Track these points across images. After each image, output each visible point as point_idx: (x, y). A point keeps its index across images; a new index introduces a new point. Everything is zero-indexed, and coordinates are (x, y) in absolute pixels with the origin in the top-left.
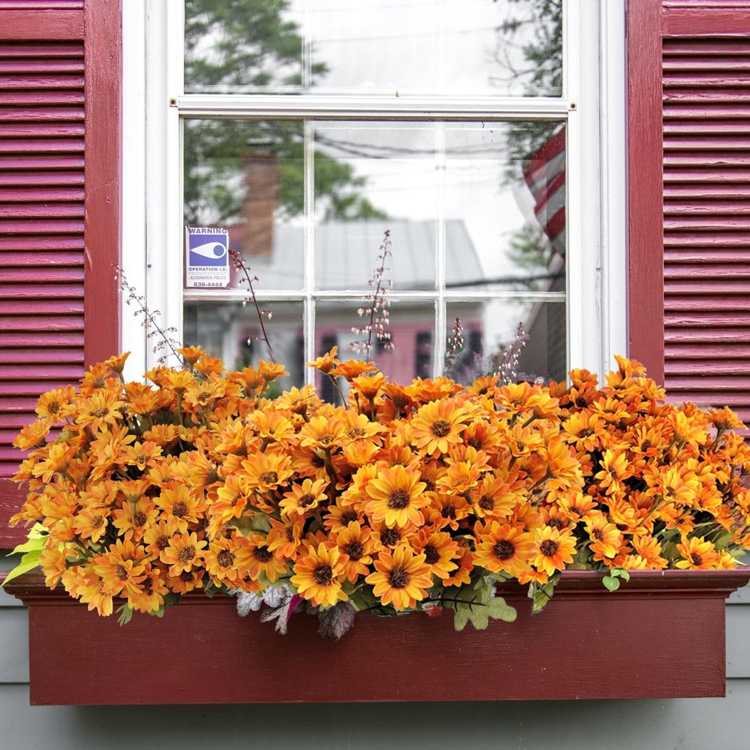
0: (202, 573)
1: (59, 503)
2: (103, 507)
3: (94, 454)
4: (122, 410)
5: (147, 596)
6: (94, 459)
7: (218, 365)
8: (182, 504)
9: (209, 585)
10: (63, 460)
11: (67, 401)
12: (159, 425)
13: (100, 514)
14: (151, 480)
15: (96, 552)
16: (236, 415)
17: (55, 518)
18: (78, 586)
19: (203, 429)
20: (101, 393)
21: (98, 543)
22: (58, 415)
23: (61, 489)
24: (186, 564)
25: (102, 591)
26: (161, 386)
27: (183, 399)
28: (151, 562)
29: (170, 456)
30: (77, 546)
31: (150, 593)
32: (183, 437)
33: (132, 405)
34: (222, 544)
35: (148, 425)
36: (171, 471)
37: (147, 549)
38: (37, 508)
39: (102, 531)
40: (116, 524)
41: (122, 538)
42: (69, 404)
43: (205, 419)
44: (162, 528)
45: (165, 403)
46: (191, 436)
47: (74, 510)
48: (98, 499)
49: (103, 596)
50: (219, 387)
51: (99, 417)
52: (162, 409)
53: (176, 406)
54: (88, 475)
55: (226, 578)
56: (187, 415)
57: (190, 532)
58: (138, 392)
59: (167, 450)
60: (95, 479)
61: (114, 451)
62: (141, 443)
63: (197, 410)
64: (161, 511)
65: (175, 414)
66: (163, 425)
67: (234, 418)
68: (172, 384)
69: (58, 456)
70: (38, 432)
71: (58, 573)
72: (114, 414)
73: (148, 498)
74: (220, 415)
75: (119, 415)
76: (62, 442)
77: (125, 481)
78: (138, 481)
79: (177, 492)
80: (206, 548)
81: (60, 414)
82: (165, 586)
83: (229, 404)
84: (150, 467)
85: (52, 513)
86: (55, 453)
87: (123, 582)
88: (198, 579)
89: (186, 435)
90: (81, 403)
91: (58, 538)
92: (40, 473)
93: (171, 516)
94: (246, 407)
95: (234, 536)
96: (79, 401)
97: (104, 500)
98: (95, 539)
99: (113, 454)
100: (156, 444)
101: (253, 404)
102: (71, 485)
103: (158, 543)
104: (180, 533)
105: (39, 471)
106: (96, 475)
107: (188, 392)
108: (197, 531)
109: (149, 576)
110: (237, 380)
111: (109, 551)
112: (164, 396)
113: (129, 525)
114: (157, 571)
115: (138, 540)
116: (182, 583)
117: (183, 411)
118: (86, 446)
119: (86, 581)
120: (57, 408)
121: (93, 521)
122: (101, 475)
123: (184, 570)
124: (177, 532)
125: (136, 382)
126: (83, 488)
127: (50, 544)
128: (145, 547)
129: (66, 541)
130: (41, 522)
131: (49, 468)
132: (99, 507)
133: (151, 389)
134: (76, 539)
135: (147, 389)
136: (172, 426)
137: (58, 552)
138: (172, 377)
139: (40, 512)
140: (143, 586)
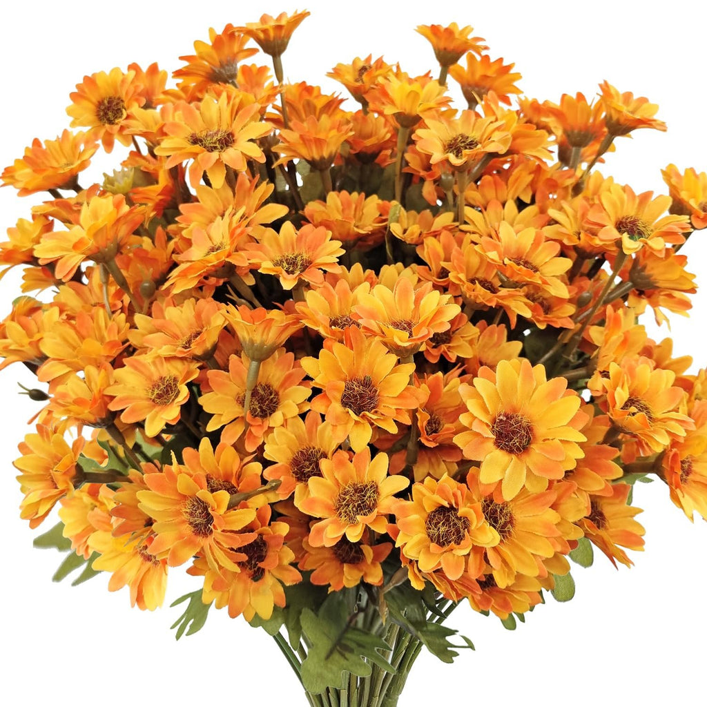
0: (386, 550)
1: (84, 332)
2: (182, 359)
3: (184, 233)
4: (265, 143)
5: (249, 580)
6: (181, 245)
7: (506, 77)
8: (367, 383)
9: (397, 581)
10: (111, 234)
11: (144, 101)
12: (344, 193)
13: (174, 373)
14: (305, 316)
15: (148, 459)
16: (527, 200)
17: (68, 364)
18: (94, 530)
19: (446, 218)
20: (224, 95)
21: (158, 439)
22: (116, 128)
23: (93, 300)
24: (352, 522)
25: (148, 552)
26: (365, 104)
27: (411, 142)
28: (272, 505)
29: (357, 267)
30: (107, 437)
31: (258, 575)
32: (396, 229)
33: (292, 136)
34: (442, 492)
35: (320, 187)
36: (355, 302)
37: (267, 473)
38: (30, 334)
39: (172, 414)
40: (207, 402)
41: (215, 438)
42: (147, 107)
43: (455, 196)
44: (311, 432)
45: (368, 143)
46: (415, 230)
47: (115, 353)
48: (176, 337)
49: (149, 564)
50: (498, 129)
51: (212, 149)
52: (357, 155)
53: (393, 155)
54: (163, 279)
55: (439, 572)
56: (415, 179)
57: (374, 450)
58: (310, 107)
59: (355, 254)
60: (176, 291)
61: (232, 234)
62: (298, 226)
63: (438, 172)
64: (316, 391)
65: (386, 174)
66: (355, 194)
67: (521, 205)
68: (392, 102)
69: (101, 222)
70: (64, 161)
71: (55, 492)
72: (246, 149)
73: (291, 355)
74: (490, 193)
75: (257, 154)
76: (114, 193)
77: (245, 308)
78: (274, 314)
79: (360, 354)
80: (404, 494)
81: (122, 128)
82: (294, 564)
83: (516, 172)
84: (308, 287)
85: (64, 352)
86: (95, 216)
87: (200, 539)
88: (373, 563)
89: (403, 225)
90: (176, 109)
91: (69, 411)
92: (52, 256)
93: (337, 407)
94: (553, 185)
95: (475, 478)
96: (170, 105)
97: (189, 342)
98: (152, 429)
99: (227, 241)
100: (330, 234)
101: (570, 182)
102: (118, 295)
103: (295, 462)
104: (350, 449)
105: (52, 250)
106: (179, 283)
107: (426, 127)
108: (390, 453)
109: (261, 535)
110: (544, 119)
111: (180, 462)
112: (368, 129)
113: (236, 411)
114: (283, 528)
115: (250, 448)
116: (335, 564)
117: (405, 170)
118: (170, 212)
119: (115, 522)
120: (118, 113)
121: (155, 386)
122: (193, 284)
123: (344, 536)
124: (345, 447)
125: (308, 84)
126: (146, 305)
127: (46, 422)
128: (265, 467)
129: (83, 422)
130: (33, 368)
131: (75, 247)
132: (174, 358)
133: (343, 106)
134: (110, 421)
135: (333, 104)
136: (374, 200)
137: (62, 444)
138: (396, 88)
139: (36, 344)
140: (244, 557)
